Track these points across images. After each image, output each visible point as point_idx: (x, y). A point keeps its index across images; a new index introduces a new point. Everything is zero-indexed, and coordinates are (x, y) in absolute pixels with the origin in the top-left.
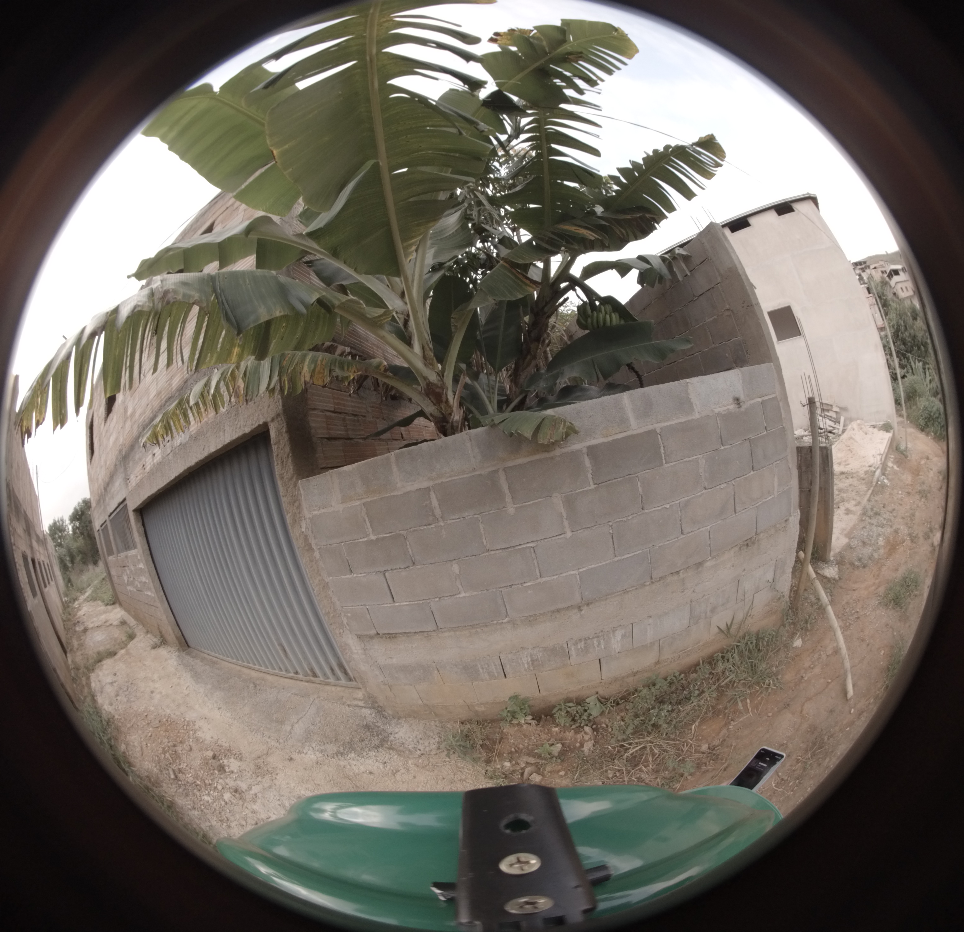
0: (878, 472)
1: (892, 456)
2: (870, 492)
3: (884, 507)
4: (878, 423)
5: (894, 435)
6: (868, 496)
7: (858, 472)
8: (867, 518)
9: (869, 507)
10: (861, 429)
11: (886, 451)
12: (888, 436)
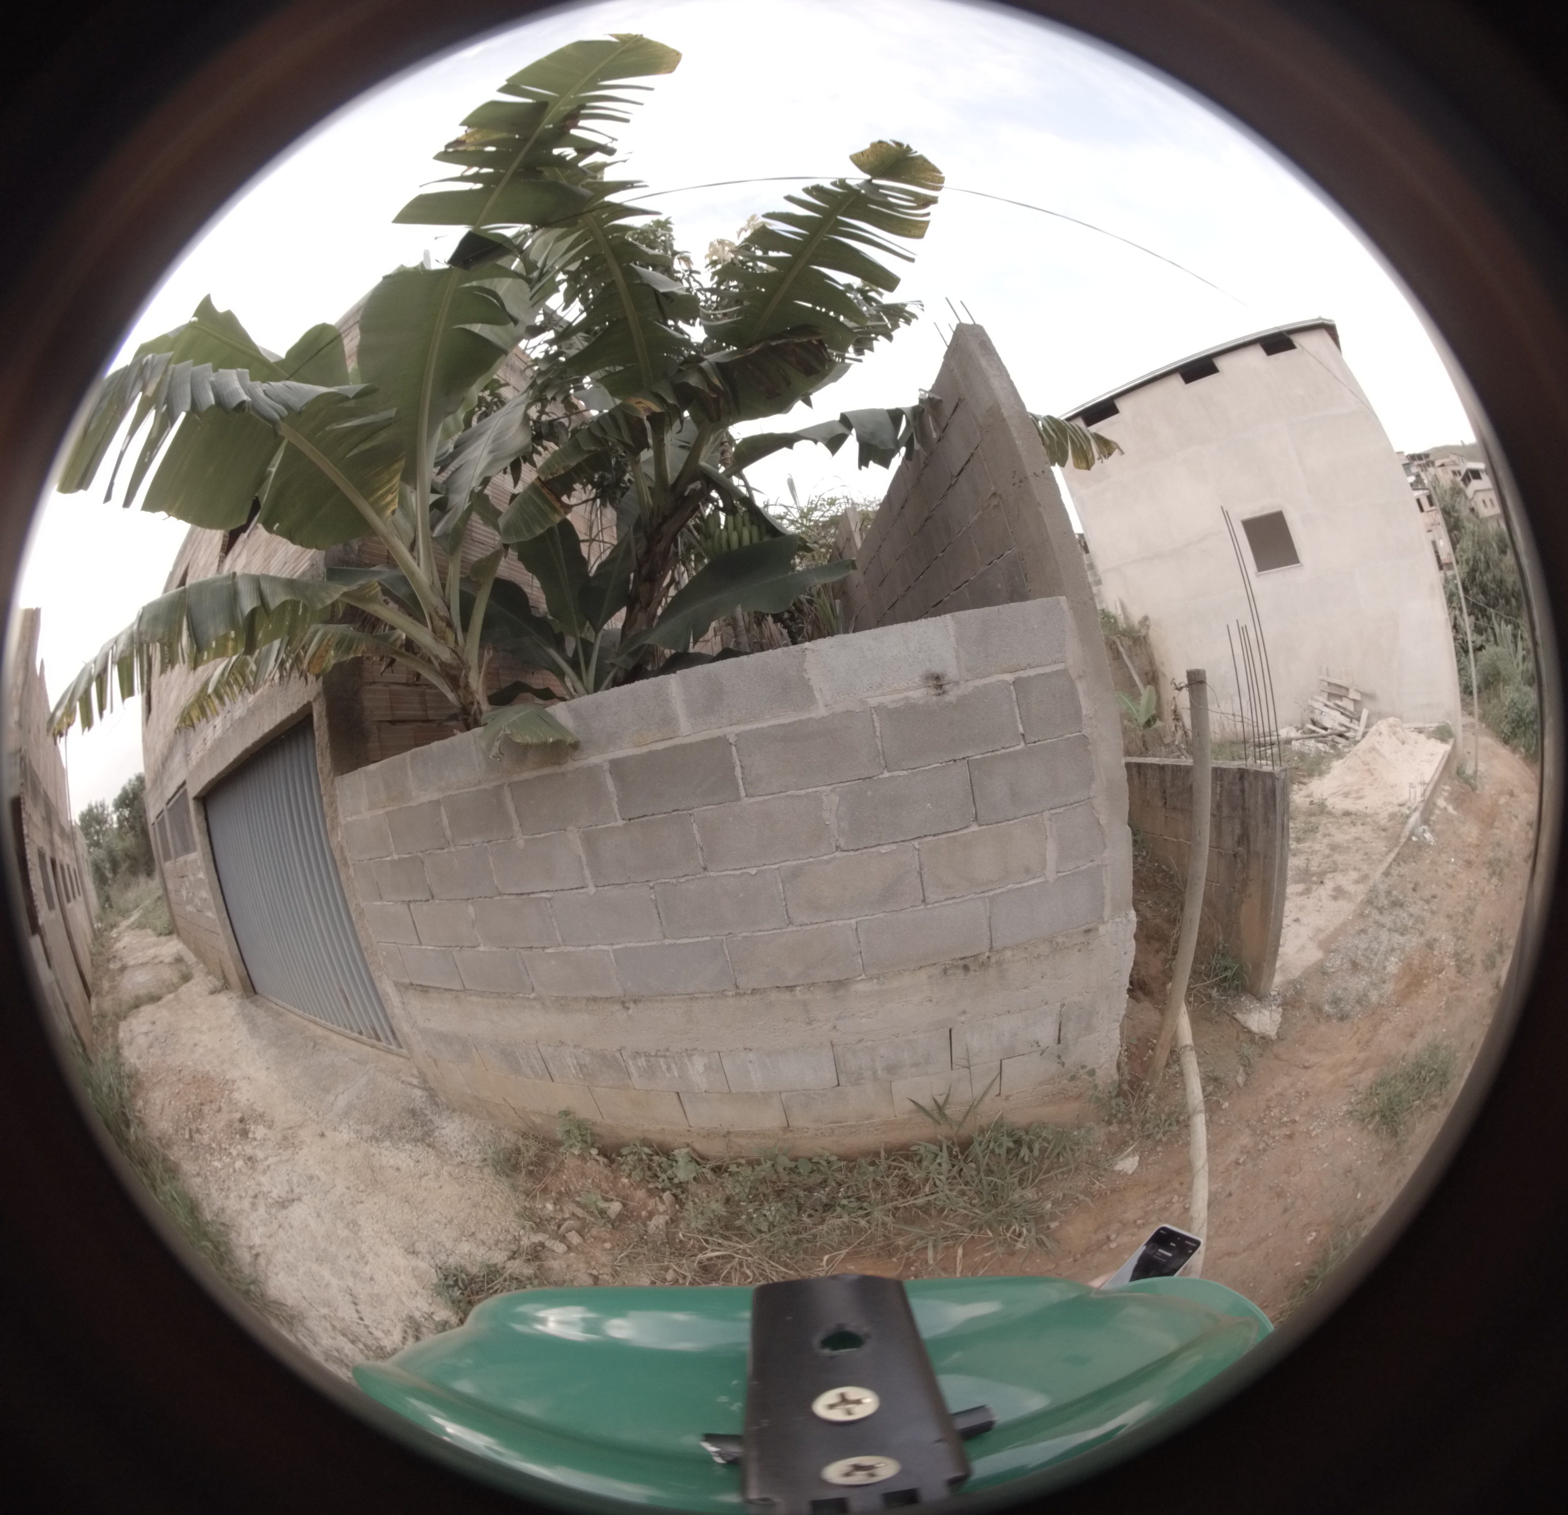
0: (1415, 818)
1: (1447, 788)
2: (1392, 855)
3: (1414, 890)
4: (1427, 725)
5: (1454, 747)
6: (1385, 865)
7: (1377, 814)
8: (1374, 911)
9: (1382, 887)
10: (1395, 733)
11: (1436, 777)
12: (1442, 749)
